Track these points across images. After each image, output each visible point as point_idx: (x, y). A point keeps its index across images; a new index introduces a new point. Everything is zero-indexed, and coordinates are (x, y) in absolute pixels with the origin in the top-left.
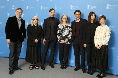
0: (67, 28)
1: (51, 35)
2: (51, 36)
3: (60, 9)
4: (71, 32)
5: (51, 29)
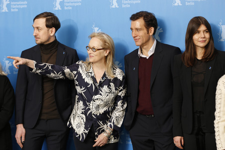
0: (109, 86)
1: (44, 111)
2: (44, 117)
3: (73, 7)
4: (123, 103)
5: (43, 89)
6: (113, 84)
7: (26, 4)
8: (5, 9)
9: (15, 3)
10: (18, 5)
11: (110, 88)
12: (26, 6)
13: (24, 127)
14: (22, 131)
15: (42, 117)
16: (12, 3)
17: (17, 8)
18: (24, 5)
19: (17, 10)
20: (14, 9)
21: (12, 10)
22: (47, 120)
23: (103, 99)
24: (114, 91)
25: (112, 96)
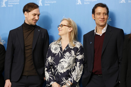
6: (73, 51)
7: (18, 2)
8: (4, 5)
9: (11, 1)
10: (13, 2)
11: (71, 54)
12: (18, 3)
13: (10, 81)
14: (9, 84)
15: (24, 74)
16: (9, 1)
17: (12, 5)
18: (17, 2)
19: (12, 6)
20: (10, 5)
21: (9, 6)
22: (28, 76)
23: (66, 61)
24: (74, 55)
25: (72, 59)
